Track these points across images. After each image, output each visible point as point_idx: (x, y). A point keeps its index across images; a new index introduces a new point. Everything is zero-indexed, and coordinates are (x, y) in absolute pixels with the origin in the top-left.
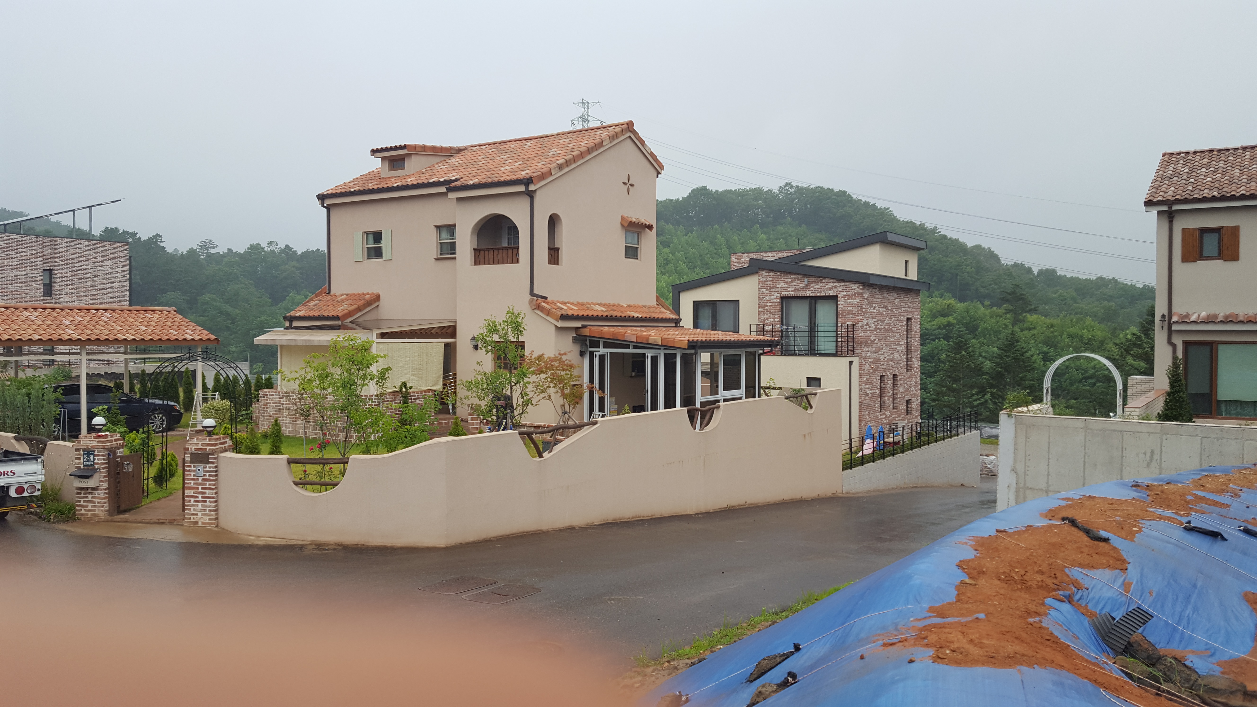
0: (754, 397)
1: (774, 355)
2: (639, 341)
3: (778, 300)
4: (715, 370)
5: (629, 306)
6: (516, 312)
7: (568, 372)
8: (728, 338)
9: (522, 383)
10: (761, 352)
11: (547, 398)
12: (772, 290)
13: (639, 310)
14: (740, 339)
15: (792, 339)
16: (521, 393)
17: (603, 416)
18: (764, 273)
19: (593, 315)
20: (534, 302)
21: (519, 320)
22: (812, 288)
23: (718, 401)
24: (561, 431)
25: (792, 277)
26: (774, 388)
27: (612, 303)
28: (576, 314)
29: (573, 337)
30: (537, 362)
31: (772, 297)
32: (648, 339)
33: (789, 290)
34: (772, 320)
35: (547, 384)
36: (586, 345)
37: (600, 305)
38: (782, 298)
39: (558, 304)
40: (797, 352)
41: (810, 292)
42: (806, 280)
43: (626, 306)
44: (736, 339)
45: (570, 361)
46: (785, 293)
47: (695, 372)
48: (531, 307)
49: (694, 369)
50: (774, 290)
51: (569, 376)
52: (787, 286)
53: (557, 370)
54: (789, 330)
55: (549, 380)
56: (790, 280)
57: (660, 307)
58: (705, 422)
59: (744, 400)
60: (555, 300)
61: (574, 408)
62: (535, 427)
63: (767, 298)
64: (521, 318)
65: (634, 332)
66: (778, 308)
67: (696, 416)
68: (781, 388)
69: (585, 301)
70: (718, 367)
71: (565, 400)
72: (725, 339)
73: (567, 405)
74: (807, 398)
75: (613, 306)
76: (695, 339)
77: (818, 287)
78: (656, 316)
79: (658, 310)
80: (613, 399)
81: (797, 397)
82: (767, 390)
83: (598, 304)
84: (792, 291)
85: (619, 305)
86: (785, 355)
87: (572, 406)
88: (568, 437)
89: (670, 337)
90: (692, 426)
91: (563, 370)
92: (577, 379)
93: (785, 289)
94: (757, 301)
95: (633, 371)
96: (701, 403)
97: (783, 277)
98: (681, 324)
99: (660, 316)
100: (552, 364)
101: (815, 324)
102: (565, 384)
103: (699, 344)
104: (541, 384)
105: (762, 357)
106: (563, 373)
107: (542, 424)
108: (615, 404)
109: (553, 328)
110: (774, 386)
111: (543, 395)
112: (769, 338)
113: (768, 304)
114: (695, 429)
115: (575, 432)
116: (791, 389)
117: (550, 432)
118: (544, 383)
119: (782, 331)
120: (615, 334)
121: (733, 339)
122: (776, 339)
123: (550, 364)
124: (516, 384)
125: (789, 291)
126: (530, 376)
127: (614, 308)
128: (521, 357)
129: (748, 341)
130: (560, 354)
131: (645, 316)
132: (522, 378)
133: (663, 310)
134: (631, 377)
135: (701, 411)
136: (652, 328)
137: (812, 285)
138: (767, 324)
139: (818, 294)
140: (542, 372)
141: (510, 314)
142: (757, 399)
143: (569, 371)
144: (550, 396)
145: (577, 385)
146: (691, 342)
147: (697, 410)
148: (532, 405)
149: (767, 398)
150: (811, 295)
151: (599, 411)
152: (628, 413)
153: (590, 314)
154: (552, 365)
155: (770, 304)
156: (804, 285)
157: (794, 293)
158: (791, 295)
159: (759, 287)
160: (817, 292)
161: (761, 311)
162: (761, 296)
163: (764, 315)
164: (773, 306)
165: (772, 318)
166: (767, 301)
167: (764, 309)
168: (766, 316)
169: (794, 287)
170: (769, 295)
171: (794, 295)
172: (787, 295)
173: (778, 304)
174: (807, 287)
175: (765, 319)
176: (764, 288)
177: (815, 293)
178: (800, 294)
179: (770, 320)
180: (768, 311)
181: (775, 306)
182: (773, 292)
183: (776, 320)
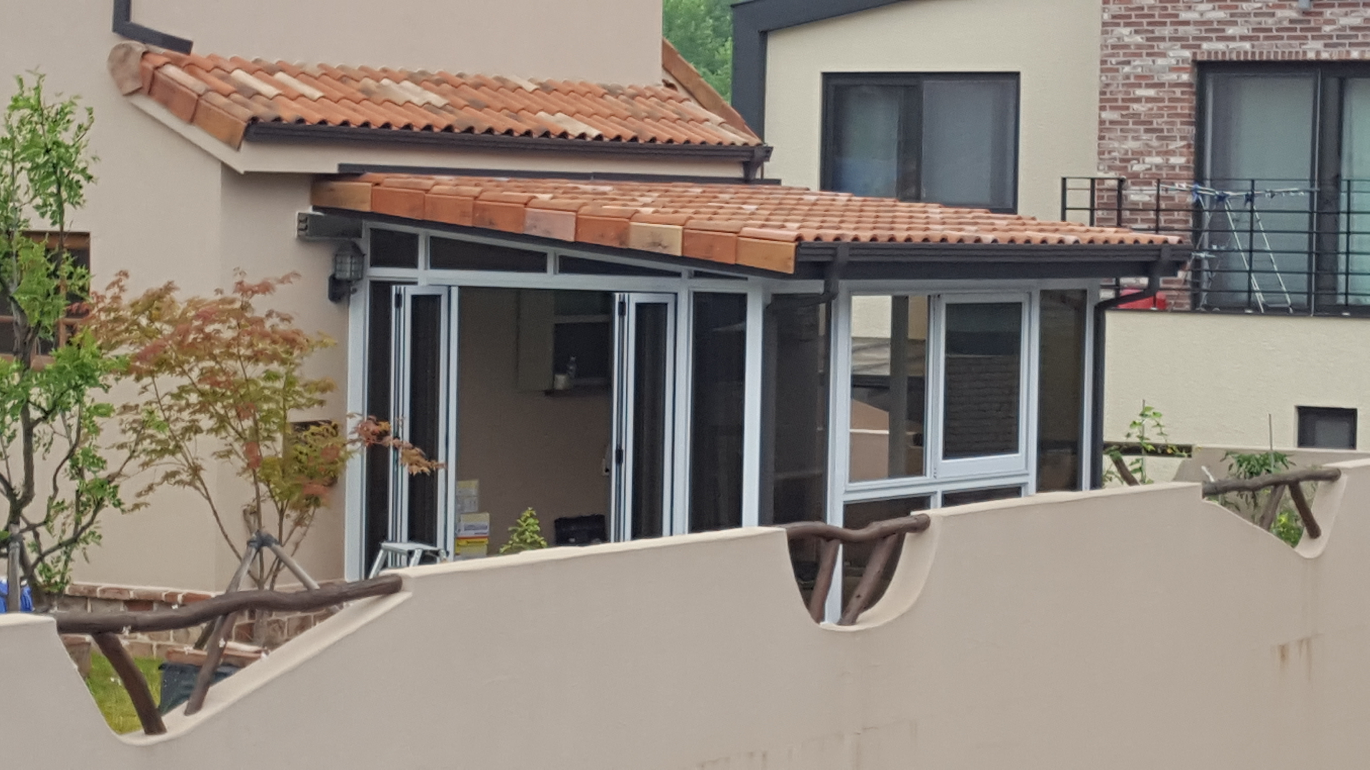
0: (1074, 485)
1: (1163, 307)
2: (586, 238)
3: (1185, 77)
4: (912, 370)
5: (545, 88)
6: (51, 103)
7: (275, 367)
8: (969, 232)
9: (75, 409)
10: (1108, 295)
11: (185, 477)
12: (1159, 31)
13: (586, 105)
14: (1020, 236)
15: (1239, 241)
16: (71, 455)
17: (427, 559)
19: (387, 125)
20: (134, 62)
21: (66, 137)
22: (1327, 29)
23: (922, 502)
24: (245, 619)
26: (1161, 451)
27: (471, 72)
28: (314, 117)
29: (304, 219)
30: (144, 321)
31: (1160, 61)
32: (623, 232)
33: (1230, 31)
34: (1158, 160)
35: (186, 415)
36: (357, 251)
37: (419, 79)
38: (1203, 68)
39: (240, 75)
40: (1260, 298)
41: (1319, 45)
43: (531, 87)
44: (1003, 237)
45: (286, 319)
46: (1212, 48)
47: (824, 380)
48: (120, 85)
49: (821, 363)
50: (1167, 31)
51: (279, 385)
52: (1221, 15)
53: (231, 356)
54: (1229, 205)
55: (194, 398)
57: (682, 94)
58: (864, 590)
59: (1031, 496)
60: (226, 54)
61: (299, 522)
62: (131, 603)
63: (1139, 65)
64: (73, 127)
65: (563, 201)
66: (1186, 107)
67: (825, 564)
68: (1187, 450)
69: (355, 64)
70: (922, 358)
71: (263, 487)
72: (953, 235)
73: (269, 510)
74: (1297, 495)
75: (477, 87)
76: (829, 234)
78: (663, 133)
79: (668, 110)
80: (473, 486)
81: (1255, 490)
82: (1128, 460)
83: (412, 78)
84: (1243, 38)
85: (503, 82)
86: (1209, 309)
87: (294, 515)
88: (272, 644)
89: (720, 223)
90: (807, 601)
91: (255, 358)
92: (318, 396)
93: (1217, 30)
94: (1094, 80)
95: (559, 368)
96: (849, 507)
98: (770, 169)
99: (681, 134)
100: (209, 329)
101: (1337, 178)
102: (265, 419)
103: (843, 256)
104: (160, 416)
105: (1112, 319)
106: (255, 371)
107: (161, 589)
108: (481, 510)
109: (216, 175)
110: (1161, 441)
111: (169, 463)
112: (1144, 238)
113: (1140, 92)
114: (819, 617)
115: (303, 626)
116: (1228, 453)
117: (193, 621)
118: (174, 414)
119: (1197, 210)
120: (484, 209)
121: (988, 238)
122: (1173, 239)
123: (200, 330)
124: (47, 415)
125: (1232, 38)
126: (111, 378)
127: (480, 95)
128: (72, 297)
129: (1053, 249)
130: (241, 288)
131: (614, 133)
132: (76, 388)
133: (692, 107)
134: (551, 393)
135: (846, 541)
136: (644, 186)
137: (1328, 13)
138: (1135, 176)
139: (1355, 54)
140: (163, 365)
141: (27, 112)
142: (1086, 492)
143: (283, 362)
144: (195, 470)
145: (316, 424)
146: (810, 246)
147: (830, 536)
148: (118, 504)
149: (1126, 488)
150: (1325, 56)
151: (412, 537)
152: (535, 545)
153: (378, 119)
154: (208, 337)
155: (1151, 93)
156: (1294, 15)
157: (1253, 46)
158: (1238, 53)
159: (1106, 17)
160: (1351, 45)
161: (1112, 122)
162: (1113, 55)
163: (1126, 138)
164: (1162, 100)
165: (1158, 154)
166: (1138, 77)
167: (1124, 112)
168: (1131, 145)
169: (1253, 19)
170: (1149, 55)
171: (1253, 53)
172: (1224, 53)
173: (1183, 93)
174: (1309, 21)
175: (1130, 156)
176: (1127, 25)
177: (1340, 48)
178: (1276, 53)
179: (1148, 159)
180: (1143, 123)
181: (1171, 100)
182: (1163, 39)
183: (1174, 160)
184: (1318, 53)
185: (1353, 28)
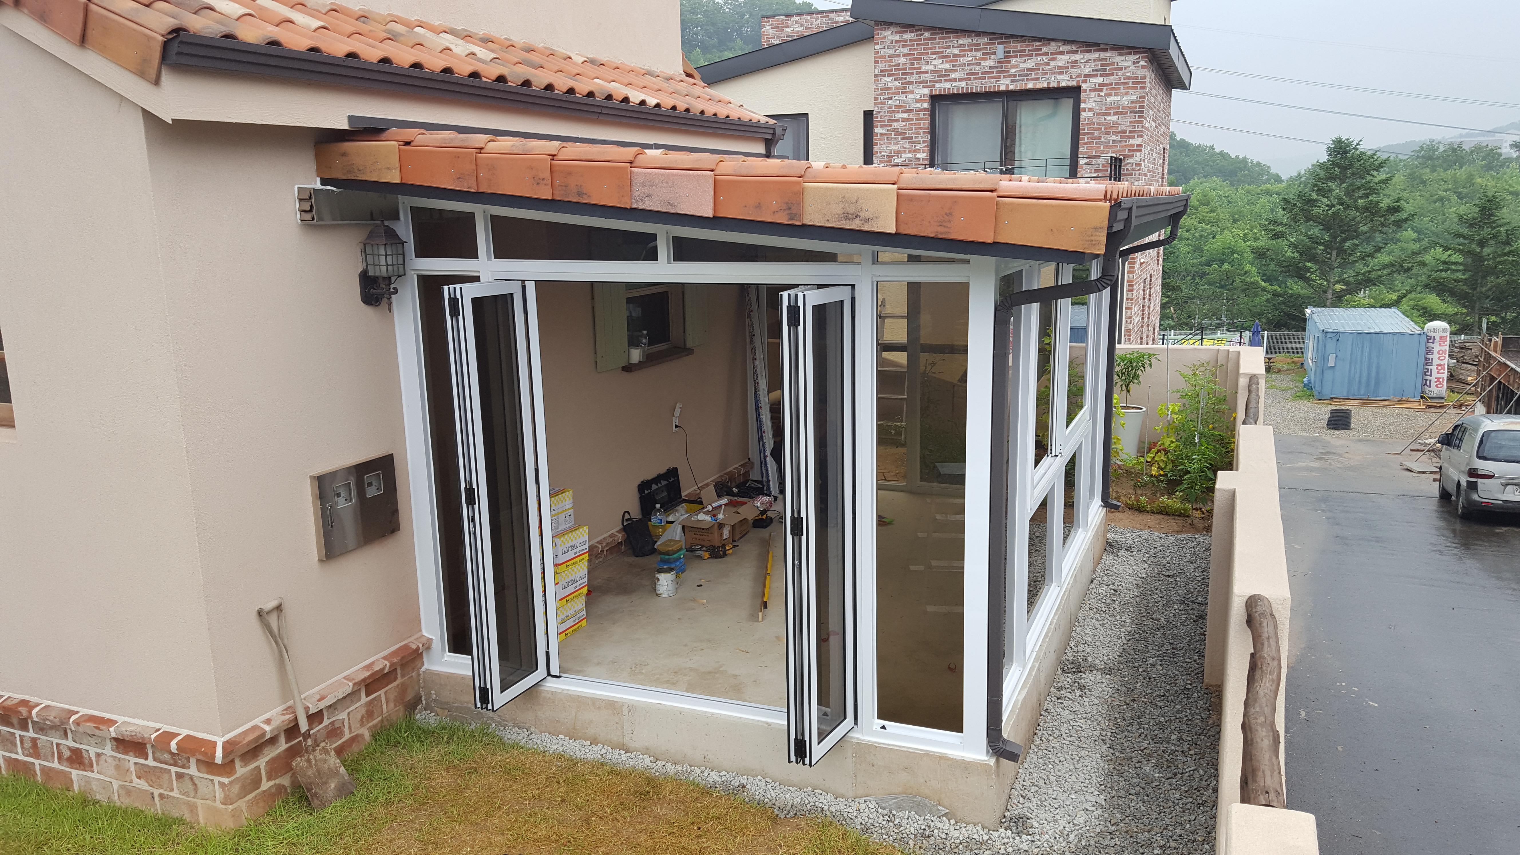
3: (925, 105)
12: (909, 78)
18: (889, 35)
22: (1013, 71)
25: (961, 41)
31: (910, 96)
33: (953, 76)
34: (910, 156)
38: (935, 99)
41: (1007, 81)
42: (1000, 49)
46: (943, 87)
50: (914, 78)
52: (947, 66)
56: (956, 51)
63: (898, 99)
66: (926, 124)
77: (1030, 65)
84: (961, 80)
93: (943, 76)
97: (939, 43)
101: (1013, 162)
113: (899, 116)
125: (955, 80)
137: (1013, 61)
139: (1030, 86)
150: (1011, 87)
155: (905, 115)
156: (992, 64)
157: (967, 85)
158: (958, 89)
159: (877, 71)
160: (1027, 80)
161: (881, 135)
162: (881, 94)
163: (890, 143)
164: (912, 120)
165: (910, 152)
166: (896, 106)
167: (889, 128)
168: (894, 147)
169: (966, 68)
170: (902, 93)
171: (967, 88)
172: (949, 89)
173: (924, 115)
174: (1002, 67)
175: (893, 154)
176: (889, 75)
177: (1021, 82)
178: (981, 87)
179: (903, 156)
180: (900, 134)
181: (917, 119)
182: (912, 83)
183: (918, 155)
184: (1007, 86)
185: (1028, 70)
